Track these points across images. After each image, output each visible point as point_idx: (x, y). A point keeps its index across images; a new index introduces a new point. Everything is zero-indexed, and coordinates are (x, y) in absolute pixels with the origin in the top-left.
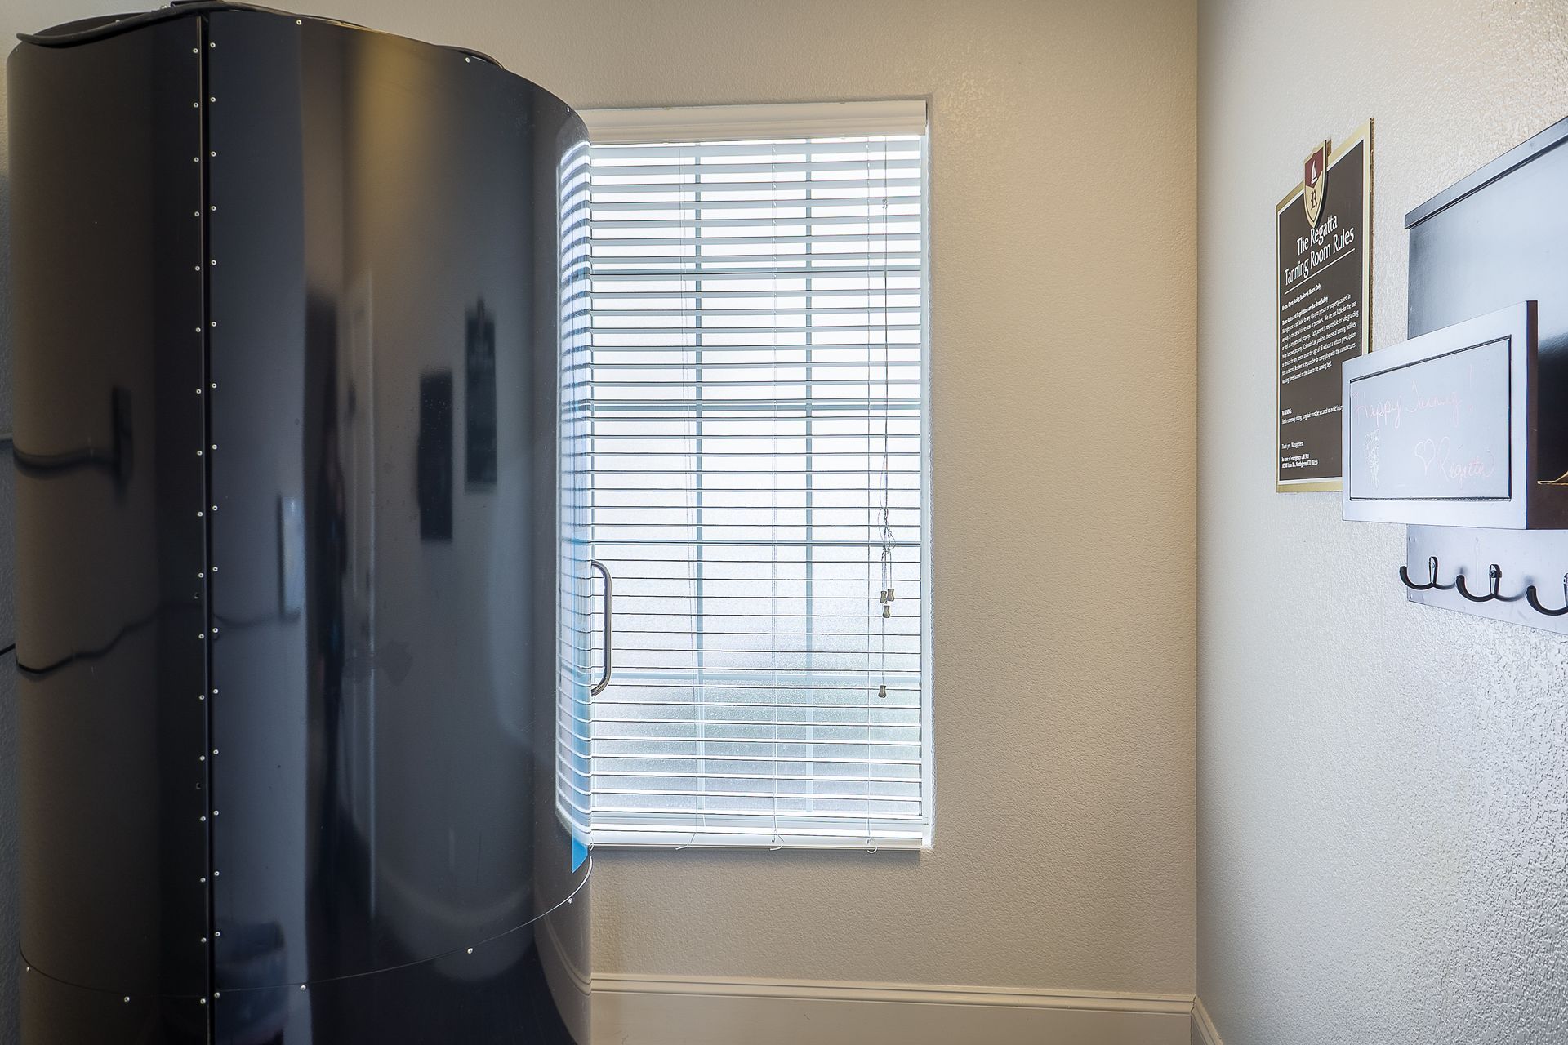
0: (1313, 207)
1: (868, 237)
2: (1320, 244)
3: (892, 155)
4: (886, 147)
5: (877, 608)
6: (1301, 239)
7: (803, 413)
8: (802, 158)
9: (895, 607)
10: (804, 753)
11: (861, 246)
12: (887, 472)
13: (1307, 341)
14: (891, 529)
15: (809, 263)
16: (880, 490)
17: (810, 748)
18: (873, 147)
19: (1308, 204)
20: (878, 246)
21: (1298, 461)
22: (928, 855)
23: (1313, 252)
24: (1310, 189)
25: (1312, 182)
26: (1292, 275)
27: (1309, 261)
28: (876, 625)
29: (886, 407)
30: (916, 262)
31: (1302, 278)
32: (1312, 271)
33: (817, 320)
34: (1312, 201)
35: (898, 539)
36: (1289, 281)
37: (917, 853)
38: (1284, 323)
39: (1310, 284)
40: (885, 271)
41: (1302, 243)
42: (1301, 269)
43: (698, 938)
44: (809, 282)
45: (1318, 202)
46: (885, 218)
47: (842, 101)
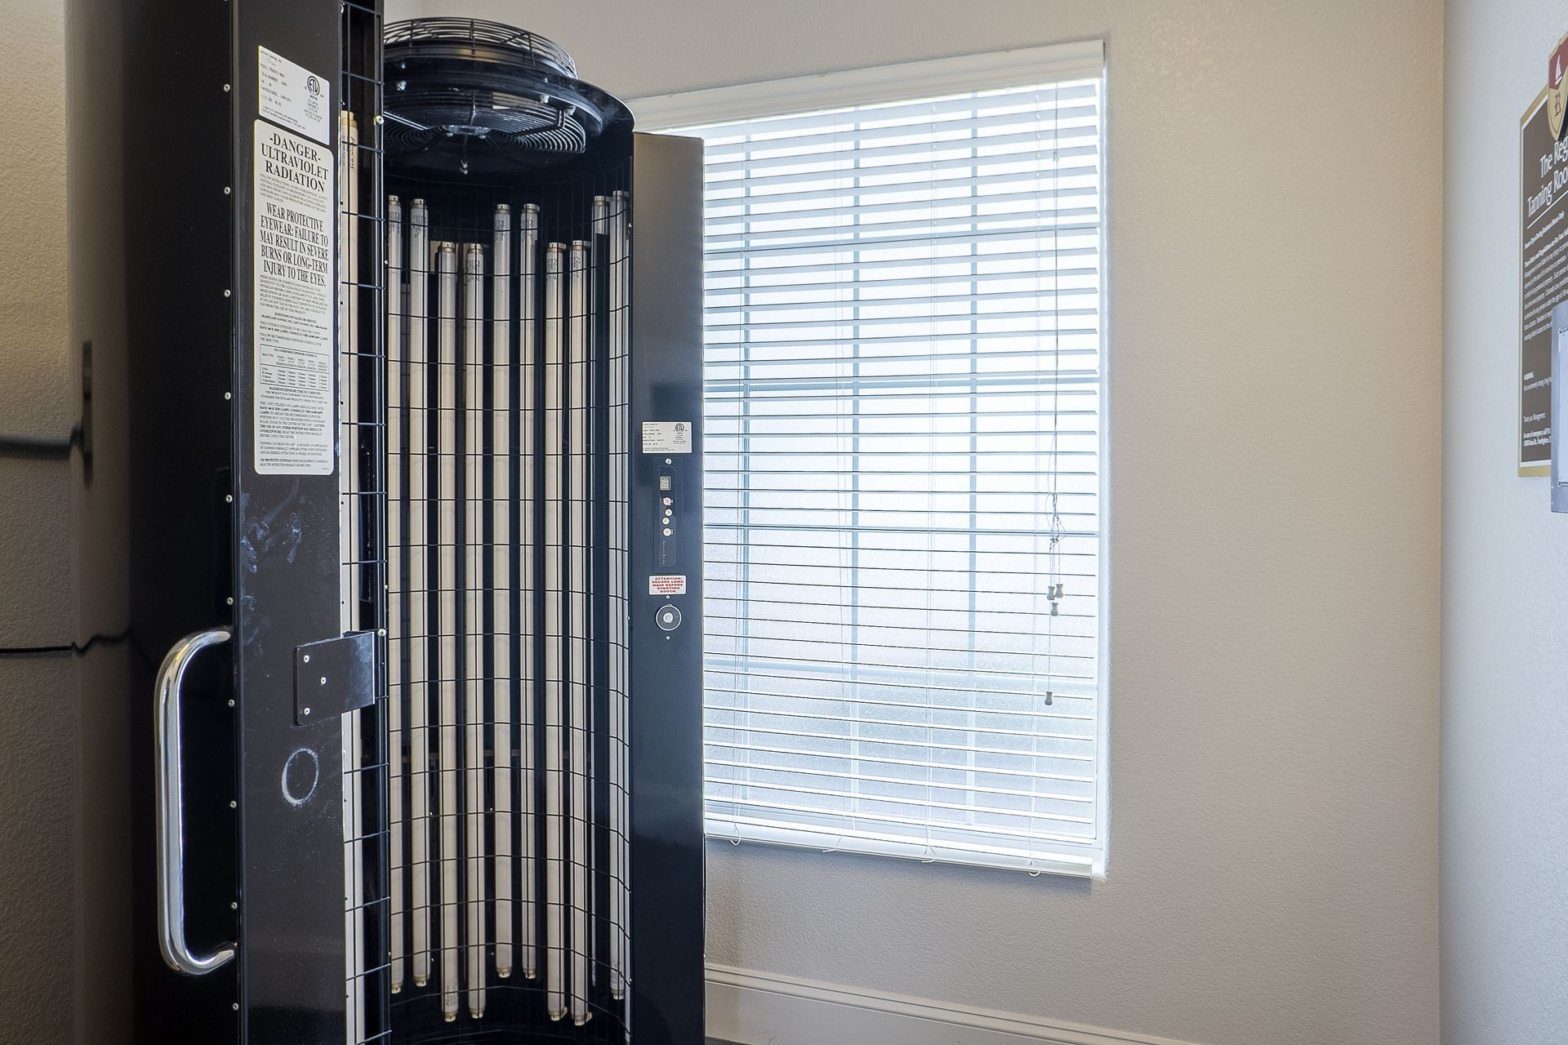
0: (1557, 114)
1: (1037, 194)
2: (1564, 160)
3: (1063, 104)
4: (1057, 95)
5: (1045, 605)
6: (1545, 156)
7: (967, 389)
8: (967, 114)
9: (1063, 604)
10: (964, 761)
11: (1030, 205)
12: (1056, 453)
13: (1549, 286)
14: (1060, 516)
15: (974, 227)
16: (1048, 473)
17: (971, 756)
18: (1044, 96)
19: (1552, 111)
20: (1048, 204)
21: (1540, 437)
22: (1101, 884)
23: (1557, 171)
24: (1554, 92)
25: (1557, 83)
26: (1536, 203)
27: (1553, 184)
28: (1043, 624)
29: (1056, 381)
30: (1094, 218)
31: (1545, 206)
32: (1555, 196)
33: (983, 287)
34: (1556, 107)
35: (1068, 529)
36: (1531, 212)
37: (1086, 881)
38: (1527, 264)
39: (1553, 213)
40: (1056, 231)
41: (1546, 162)
42: (1544, 196)
43: (847, 947)
44: (974, 247)
45: (1562, 107)
46: (1056, 173)
47: (1007, 49)
